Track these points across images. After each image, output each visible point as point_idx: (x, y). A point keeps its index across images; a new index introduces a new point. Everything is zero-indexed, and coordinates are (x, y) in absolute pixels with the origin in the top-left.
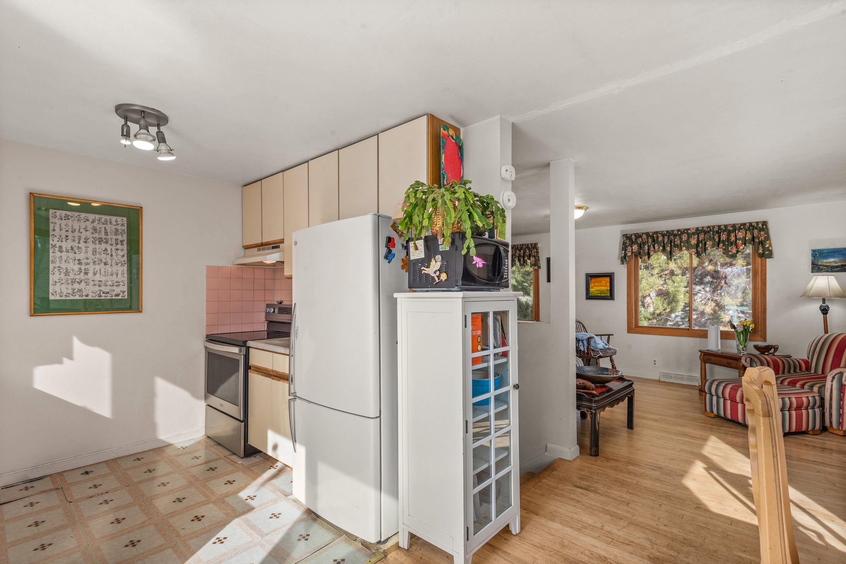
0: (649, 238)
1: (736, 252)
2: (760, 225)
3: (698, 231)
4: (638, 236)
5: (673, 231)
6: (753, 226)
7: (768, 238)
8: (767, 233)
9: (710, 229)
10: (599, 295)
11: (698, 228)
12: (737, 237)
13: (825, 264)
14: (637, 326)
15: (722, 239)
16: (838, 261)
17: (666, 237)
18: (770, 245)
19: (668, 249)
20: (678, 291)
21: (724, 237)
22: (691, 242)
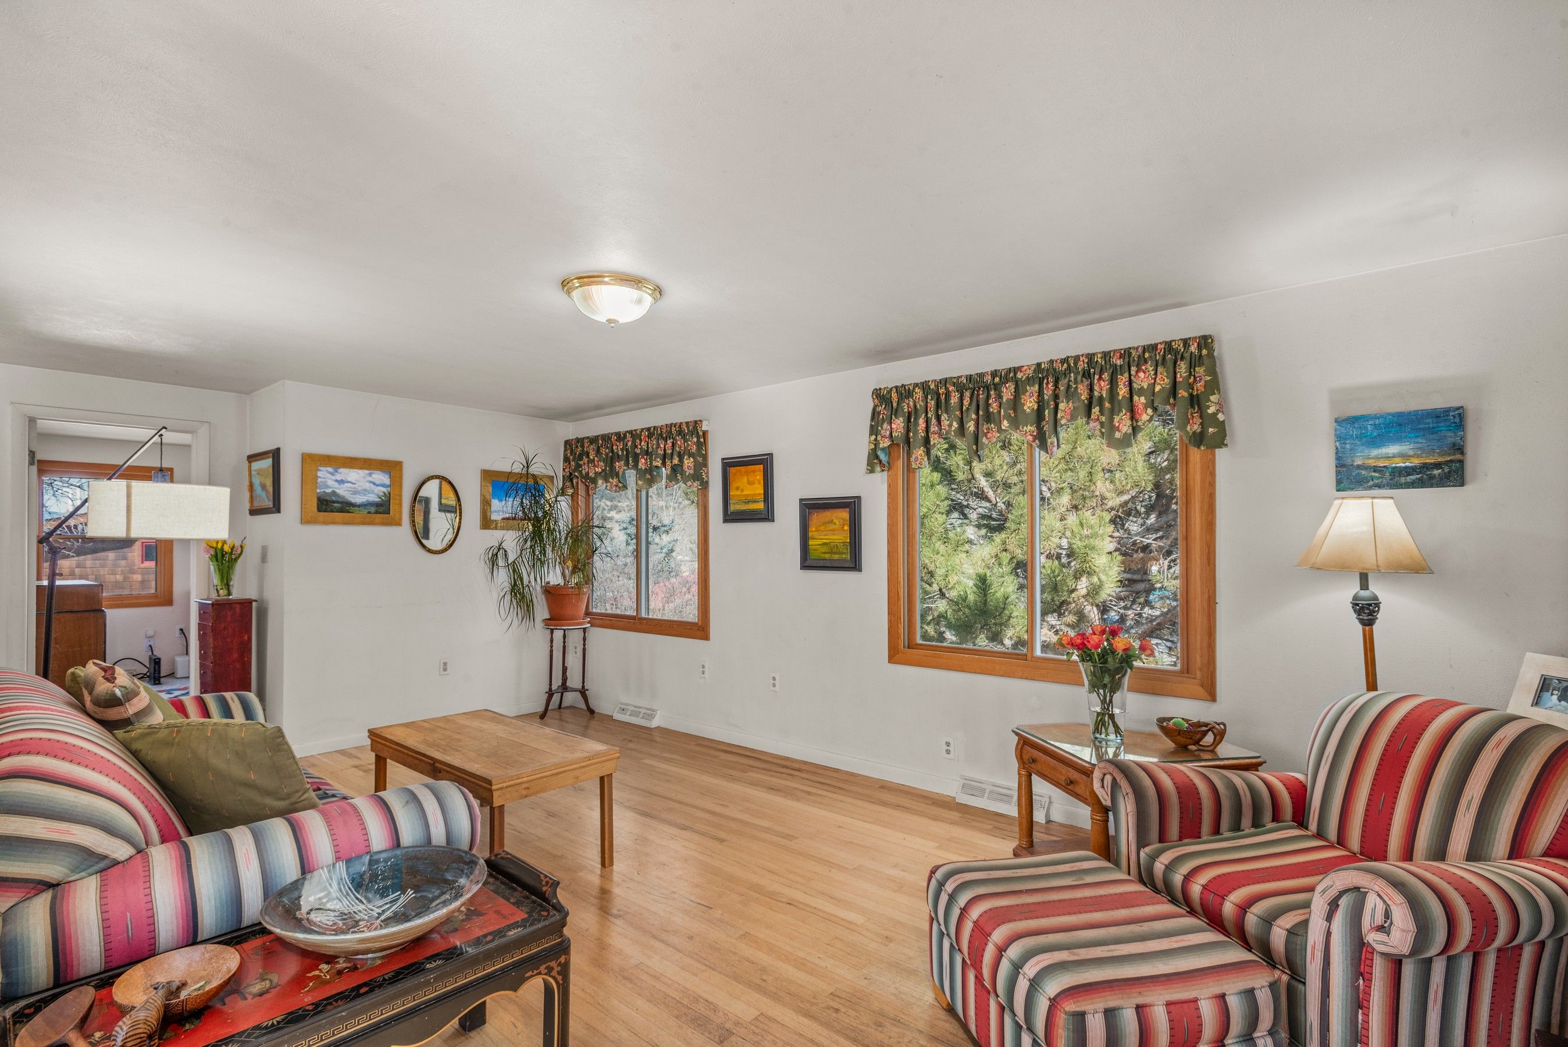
0: (929, 397)
1: (1130, 431)
2: (1193, 348)
3: (1043, 373)
4: (904, 392)
5: (981, 375)
6: (1177, 352)
7: (1215, 385)
8: (1212, 371)
9: (1069, 365)
10: (827, 556)
11: (1039, 365)
12: (1135, 386)
13: (1372, 463)
14: (911, 645)
15: (1096, 394)
16: (1411, 453)
17: (967, 394)
18: (1221, 407)
19: (971, 426)
20: (1093, 548)
21: (1102, 388)
22: (1024, 405)
